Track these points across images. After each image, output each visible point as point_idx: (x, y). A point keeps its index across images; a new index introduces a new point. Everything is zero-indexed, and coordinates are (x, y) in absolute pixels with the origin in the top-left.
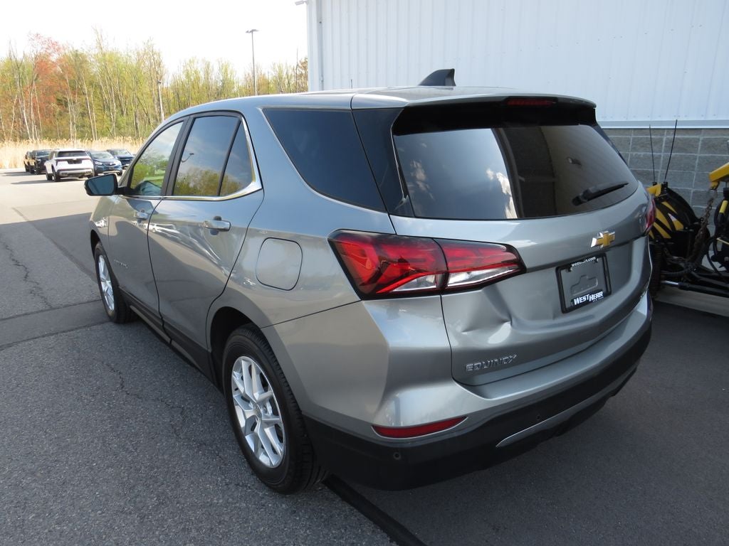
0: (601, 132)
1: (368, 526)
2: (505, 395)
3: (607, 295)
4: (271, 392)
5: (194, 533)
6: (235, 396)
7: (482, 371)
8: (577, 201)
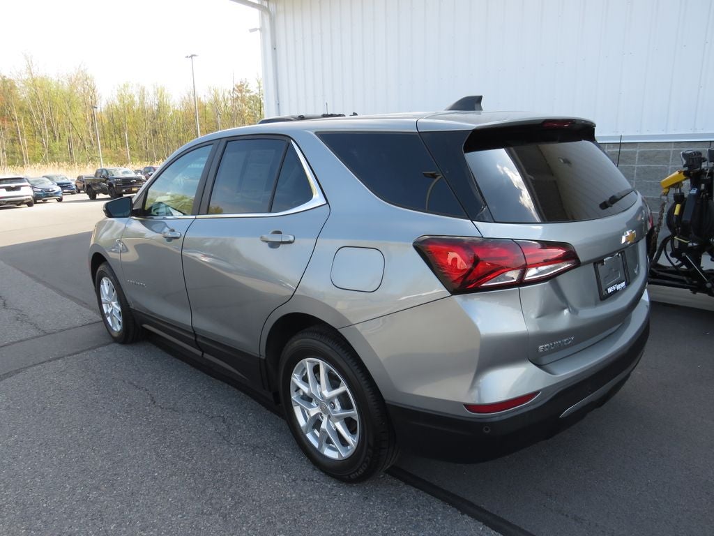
0: (599, 145)
1: (438, 504)
2: (567, 371)
3: (627, 284)
4: (343, 388)
5: (279, 526)
6: (294, 397)
7: (549, 352)
8: (604, 206)
